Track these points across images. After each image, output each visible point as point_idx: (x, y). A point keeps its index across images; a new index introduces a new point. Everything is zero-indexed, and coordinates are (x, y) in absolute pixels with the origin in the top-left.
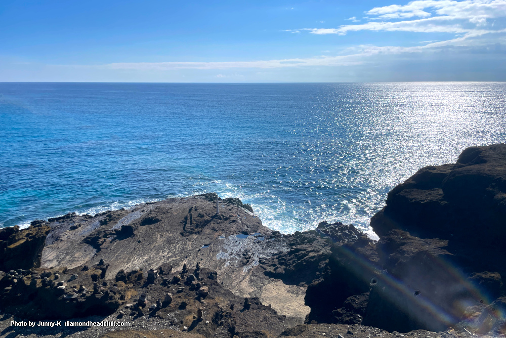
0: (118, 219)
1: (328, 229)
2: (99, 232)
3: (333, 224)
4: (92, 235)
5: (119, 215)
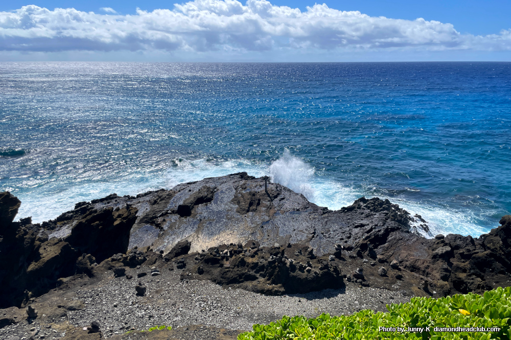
0: (169, 198)
1: (369, 204)
2: (155, 212)
3: (371, 200)
4: (148, 215)
5: (168, 195)
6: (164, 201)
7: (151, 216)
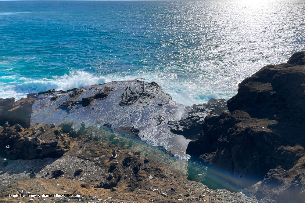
0: (80, 94)
2: (69, 102)
5: (81, 91)
6: (77, 95)
7: (65, 105)
